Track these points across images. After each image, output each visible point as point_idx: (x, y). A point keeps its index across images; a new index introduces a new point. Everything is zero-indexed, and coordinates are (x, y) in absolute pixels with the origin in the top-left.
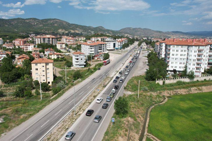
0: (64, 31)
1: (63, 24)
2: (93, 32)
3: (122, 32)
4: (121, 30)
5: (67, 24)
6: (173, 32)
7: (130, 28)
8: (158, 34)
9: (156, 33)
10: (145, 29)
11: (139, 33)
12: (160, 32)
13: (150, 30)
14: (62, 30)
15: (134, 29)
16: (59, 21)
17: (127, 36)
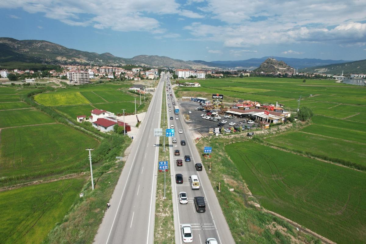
0: (66, 59)
1: (58, 49)
2: (102, 60)
3: (137, 61)
4: (134, 58)
5: (64, 49)
6: (196, 61)
7: (145, 55)
8: (179, 63)
9: (176, 63)
10: (163, 57)
11: (156, 62)
12: (181, 61)
13: (169, 58)
14: (62, 58)
15: (150, 57)
16: (51, 44)
17: (144, 66)
